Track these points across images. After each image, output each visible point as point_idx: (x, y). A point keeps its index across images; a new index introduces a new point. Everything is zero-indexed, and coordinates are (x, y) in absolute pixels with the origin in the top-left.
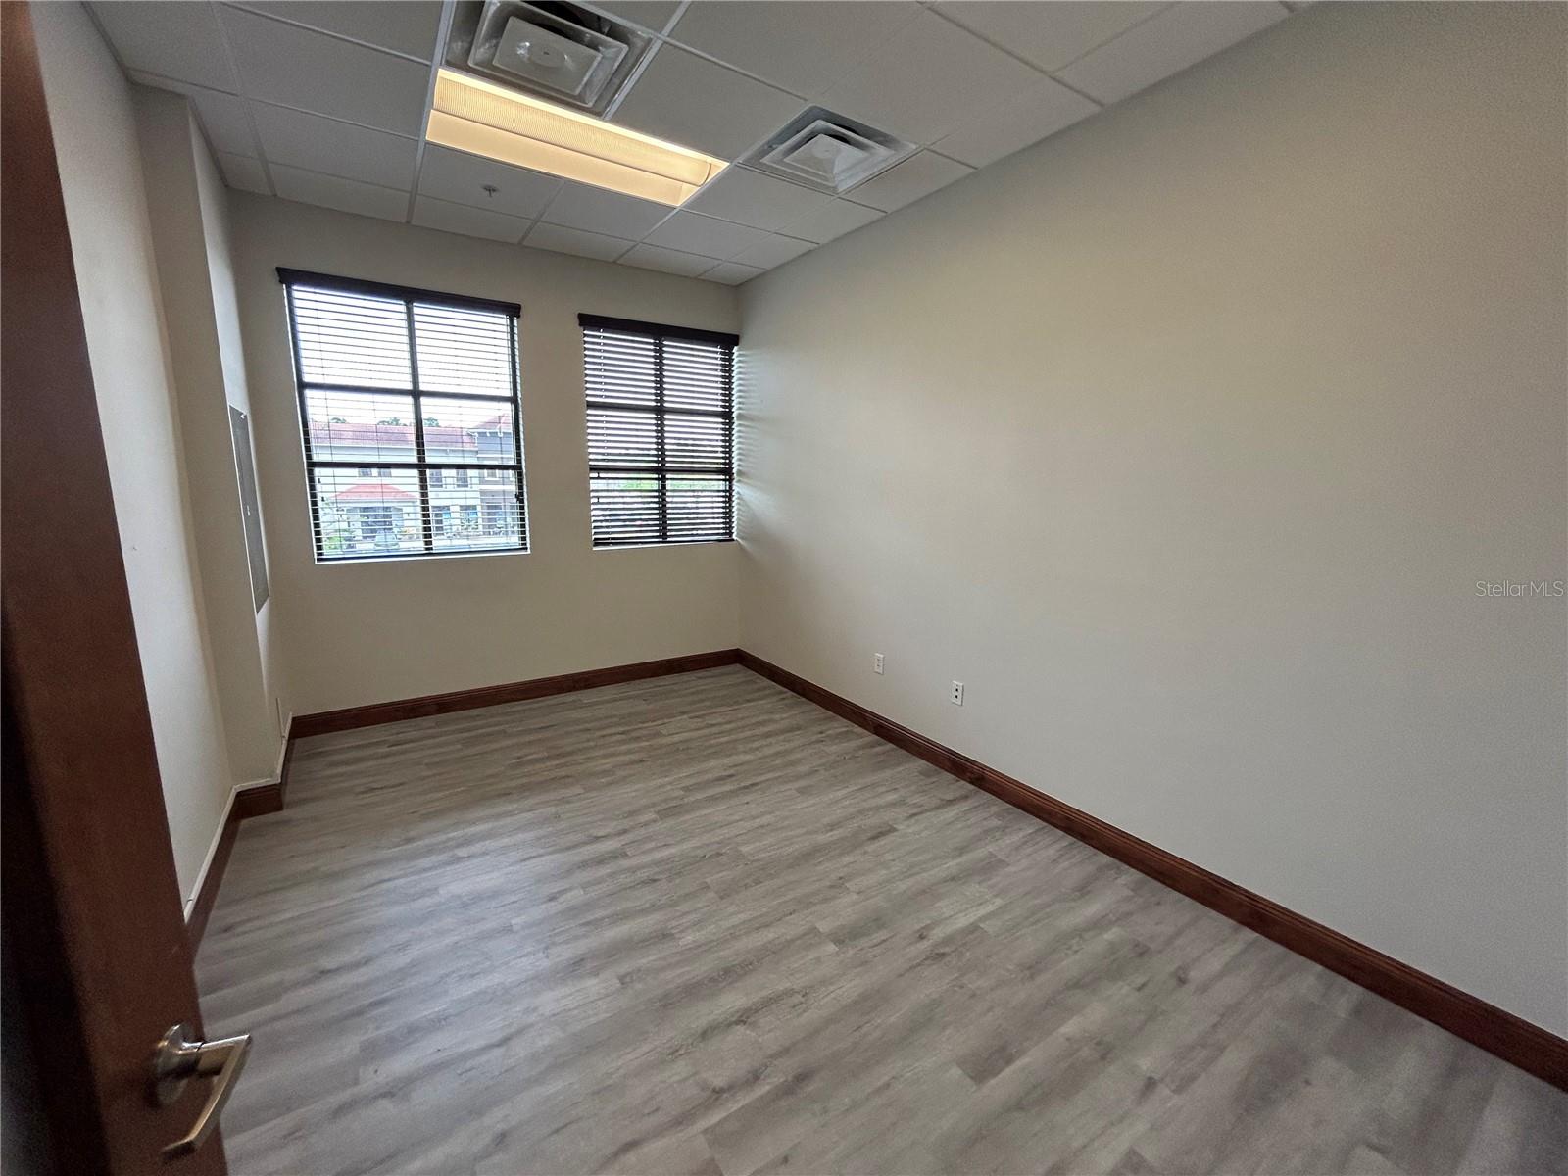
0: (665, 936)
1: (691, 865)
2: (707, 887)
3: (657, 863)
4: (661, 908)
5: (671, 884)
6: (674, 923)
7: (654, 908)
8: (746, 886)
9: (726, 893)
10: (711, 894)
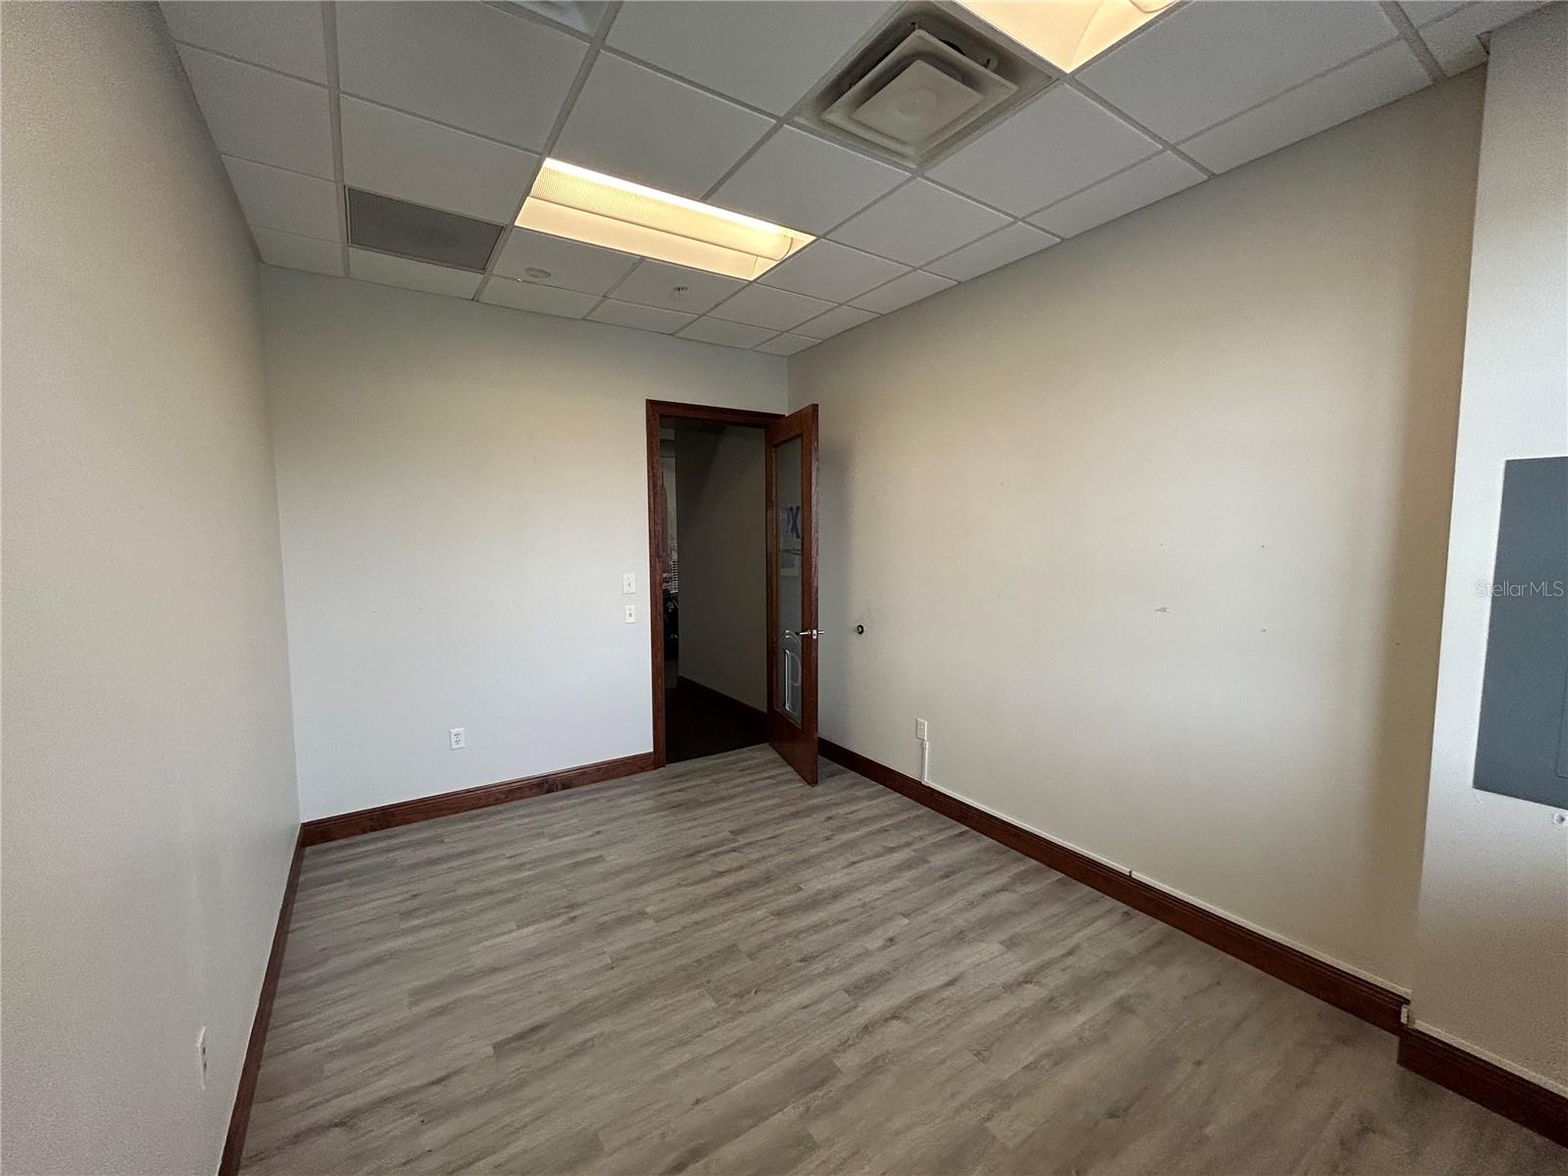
0: (779, 914)
1: (770, 980)
2: (750, 956)
3: (809, 981)
4: (788, 935)
5: (784, 957)
6: (773, 923)
7: (797, 934)
8: (710, 957)
9: (730, 952)
10: (744, 948)
